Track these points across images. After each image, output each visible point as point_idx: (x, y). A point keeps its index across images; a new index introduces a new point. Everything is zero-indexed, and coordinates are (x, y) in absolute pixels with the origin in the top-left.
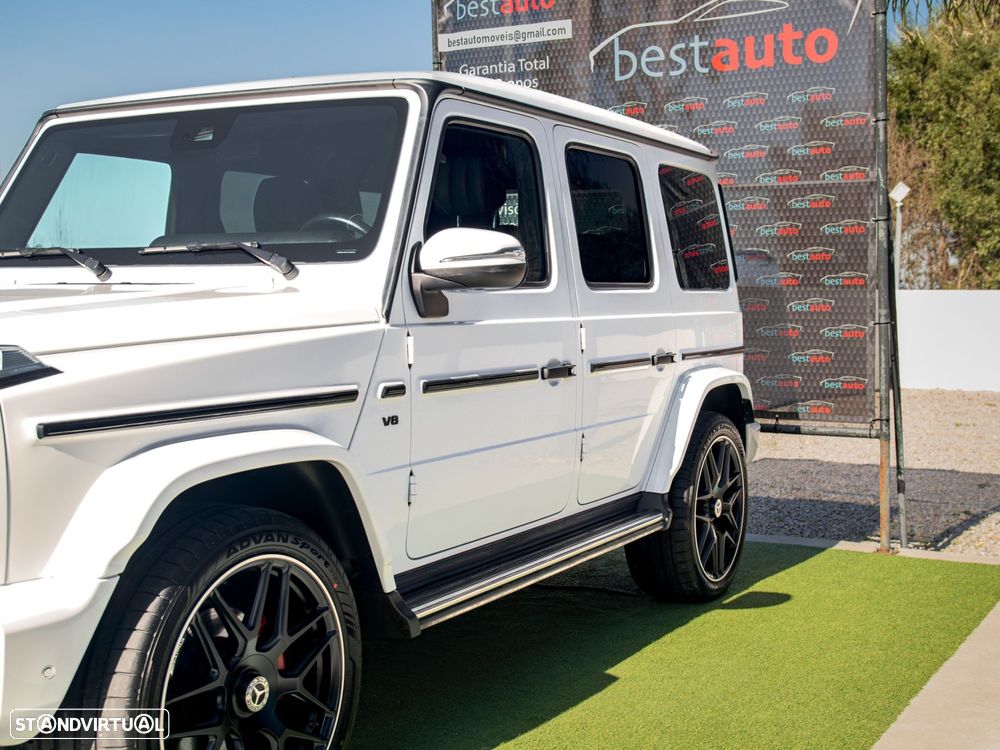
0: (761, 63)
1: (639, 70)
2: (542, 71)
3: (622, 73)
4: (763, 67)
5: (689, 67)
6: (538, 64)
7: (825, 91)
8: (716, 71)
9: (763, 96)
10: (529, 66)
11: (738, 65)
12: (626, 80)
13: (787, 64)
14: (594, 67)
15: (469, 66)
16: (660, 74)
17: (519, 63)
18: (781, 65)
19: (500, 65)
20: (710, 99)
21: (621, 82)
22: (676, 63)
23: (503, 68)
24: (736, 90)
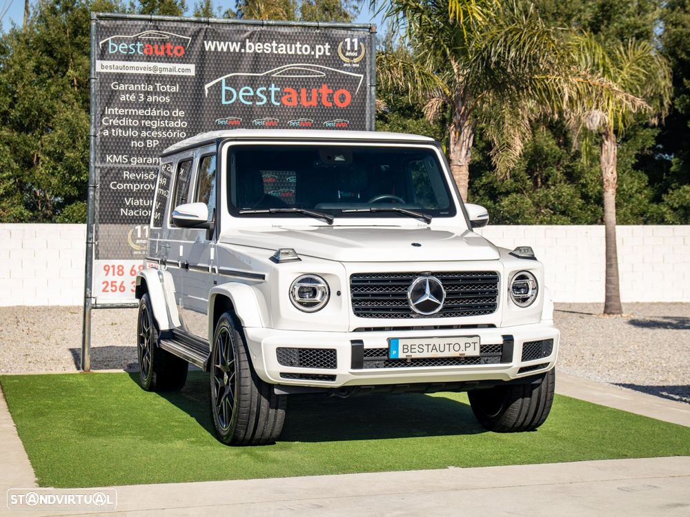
0: (310, 103)
1: (238, 99)
2: (173, 93)
3: (227, 100)
4: (311, 106)
5: (268, 101)
6: (170, 88)
7: (344, 122)
8: (284, 105)
9: (310, 121)
10: (163, 89)
11: (297, 103)
12: (229, 104)
13: (324, 106)
14: (208, 94)
15: (119, 84)
16: (251, 103)
17: (156, 86)
18: (321, 106)
19: (143, 85)
20: (280, 120)
21: (225, 105)
22: (260, 97)
23: (144, 87)
24: (295, 117)
